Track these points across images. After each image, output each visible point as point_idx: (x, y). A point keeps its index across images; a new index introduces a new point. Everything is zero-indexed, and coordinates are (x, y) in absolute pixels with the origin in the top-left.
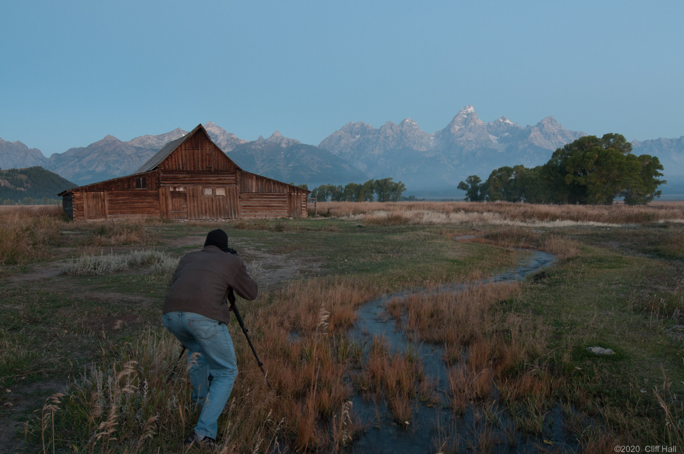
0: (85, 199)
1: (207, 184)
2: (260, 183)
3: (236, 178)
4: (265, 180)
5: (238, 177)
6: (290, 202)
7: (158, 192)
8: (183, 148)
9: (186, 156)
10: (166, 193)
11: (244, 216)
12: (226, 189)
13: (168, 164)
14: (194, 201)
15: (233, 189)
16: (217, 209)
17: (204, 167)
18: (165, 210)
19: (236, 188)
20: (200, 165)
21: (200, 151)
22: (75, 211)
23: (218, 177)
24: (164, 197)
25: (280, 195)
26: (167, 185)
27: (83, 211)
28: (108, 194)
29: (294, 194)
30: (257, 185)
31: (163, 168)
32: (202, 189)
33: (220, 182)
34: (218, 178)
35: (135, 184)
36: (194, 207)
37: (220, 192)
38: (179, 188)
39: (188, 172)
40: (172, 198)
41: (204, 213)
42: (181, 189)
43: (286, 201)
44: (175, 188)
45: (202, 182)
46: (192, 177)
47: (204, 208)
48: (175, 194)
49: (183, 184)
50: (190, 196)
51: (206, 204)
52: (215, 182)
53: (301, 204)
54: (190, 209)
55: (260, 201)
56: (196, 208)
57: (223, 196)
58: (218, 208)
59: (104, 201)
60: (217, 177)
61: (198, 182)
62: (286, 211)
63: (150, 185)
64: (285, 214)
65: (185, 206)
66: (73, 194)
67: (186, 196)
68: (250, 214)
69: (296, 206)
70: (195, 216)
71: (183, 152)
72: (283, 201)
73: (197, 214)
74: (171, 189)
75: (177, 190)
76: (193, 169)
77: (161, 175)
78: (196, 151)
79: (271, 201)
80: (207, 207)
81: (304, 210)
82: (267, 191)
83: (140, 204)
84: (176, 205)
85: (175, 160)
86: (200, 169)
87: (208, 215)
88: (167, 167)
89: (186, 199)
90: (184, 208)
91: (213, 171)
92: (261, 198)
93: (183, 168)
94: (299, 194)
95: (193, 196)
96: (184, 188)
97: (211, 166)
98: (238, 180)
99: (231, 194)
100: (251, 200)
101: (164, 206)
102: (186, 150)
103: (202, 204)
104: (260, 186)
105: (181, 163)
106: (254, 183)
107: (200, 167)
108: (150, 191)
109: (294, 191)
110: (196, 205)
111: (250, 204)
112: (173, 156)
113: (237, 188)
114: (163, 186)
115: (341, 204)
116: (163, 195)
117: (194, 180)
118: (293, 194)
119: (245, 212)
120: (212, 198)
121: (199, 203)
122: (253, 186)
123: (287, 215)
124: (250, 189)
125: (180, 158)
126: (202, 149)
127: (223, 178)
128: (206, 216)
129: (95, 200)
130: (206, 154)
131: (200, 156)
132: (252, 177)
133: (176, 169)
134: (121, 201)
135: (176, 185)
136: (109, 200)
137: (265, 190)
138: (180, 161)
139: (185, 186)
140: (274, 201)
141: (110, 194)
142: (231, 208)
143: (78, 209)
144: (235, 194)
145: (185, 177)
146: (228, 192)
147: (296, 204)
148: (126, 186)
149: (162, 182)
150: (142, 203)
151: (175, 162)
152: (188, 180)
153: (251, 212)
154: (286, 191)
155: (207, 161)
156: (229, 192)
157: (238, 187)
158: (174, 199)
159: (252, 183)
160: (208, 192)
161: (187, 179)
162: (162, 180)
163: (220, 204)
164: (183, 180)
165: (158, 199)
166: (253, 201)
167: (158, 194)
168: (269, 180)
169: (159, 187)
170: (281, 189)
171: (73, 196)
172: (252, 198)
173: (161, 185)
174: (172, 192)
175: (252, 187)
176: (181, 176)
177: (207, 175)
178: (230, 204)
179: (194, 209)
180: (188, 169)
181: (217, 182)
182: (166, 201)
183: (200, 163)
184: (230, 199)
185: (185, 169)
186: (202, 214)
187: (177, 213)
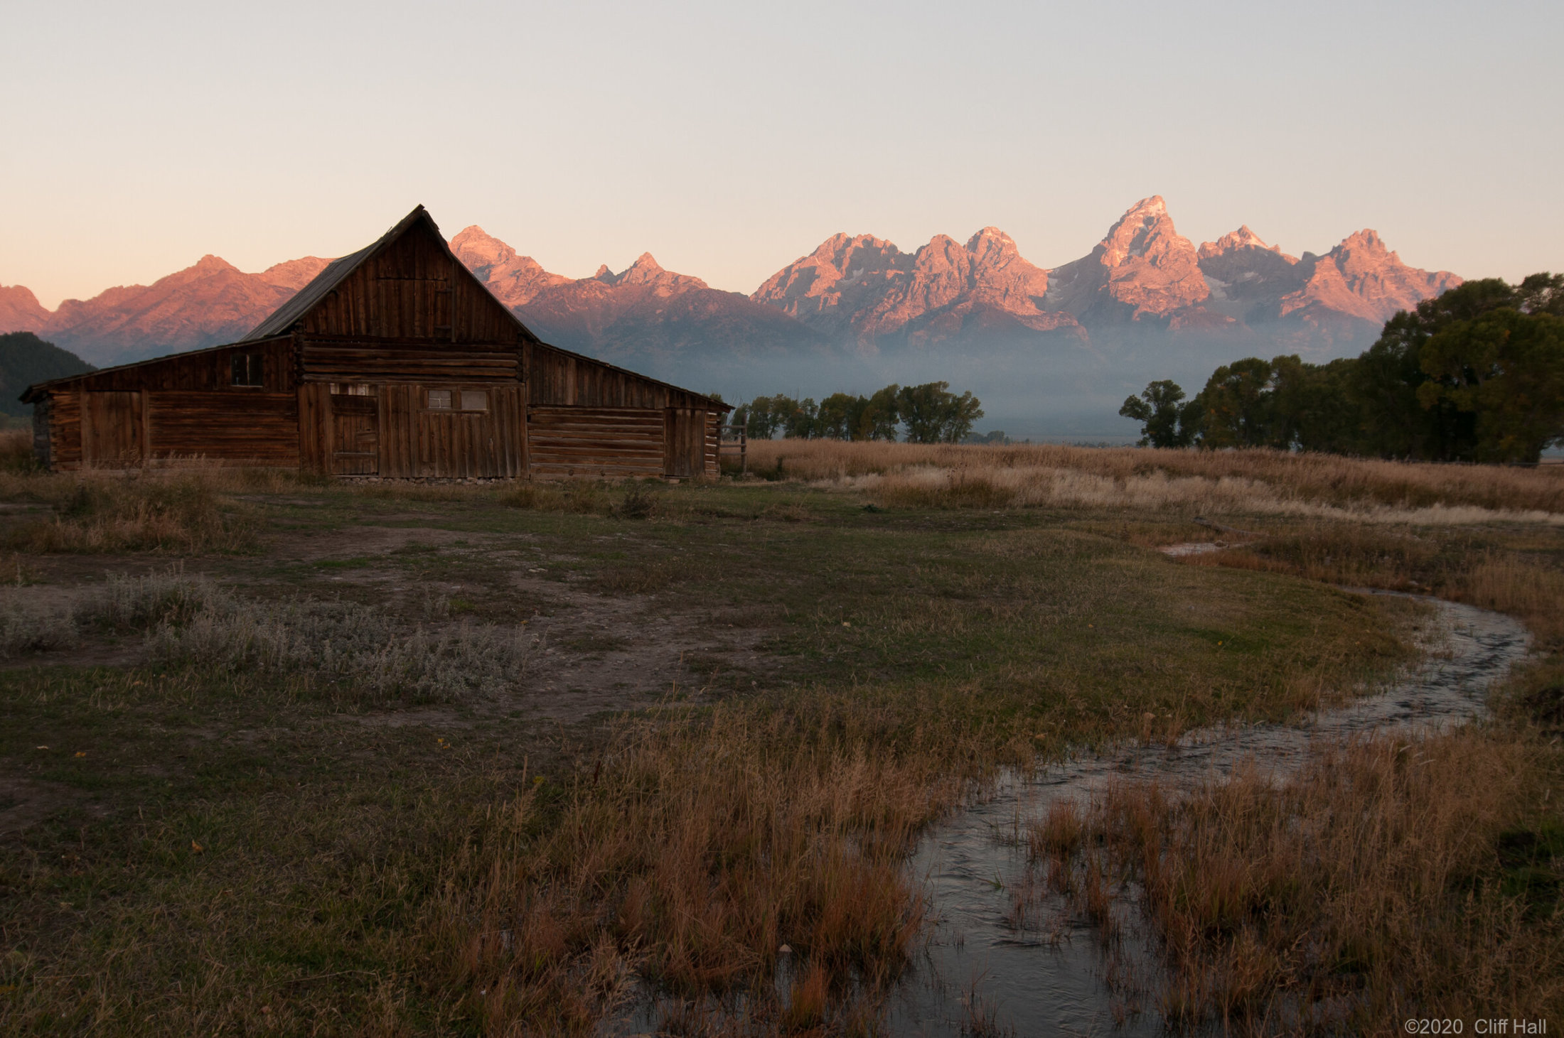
0: (85, 413)
1: (437, 378)
2: (587, 378)
3: (521, 363)
4: (601, 371)
5: (527, 361)
6: (673, 436)
7: (297, 396)
8: (371, 272)
9: (377, 296)
10: (318, 402)
11: (539, 471)
12: (489, 394)
13: (326, 318)
14: (397, 424)
15: (511, 394)
16: (462, 449)
17: (430, 328)
18: (313, 449)
19: (519, 391)
20: (417, 324)
21: (417, 284)
22: (55, 444)
23: (469, 357)
24: (313, 410)
25: (644, 415)
26: (323, 378)
27: (80, 446)
28: (151, 399)
29: (685, 414)
30: (579, 385)
31: (311, 330)
32: (422, 392)
33: (473, 372)
34: (469, 361)
35: (229, 373)
36: (398, 441)
37: (475, 402)
38: (355, 386)
39: (384, 343)
40: (336, 416)
41: (425, 459)
42: (363, 391)
43: (660, 433)
44: (344, 387)
45: (421, 371)
46: (393, 356)
47: (426, 446)
48: (344, 405)
49: (369, 375)
50: (387, 412)
51: (431, 433)
52: (459, 371)
53: (704, 441)
54: (387, 447)
55: (586, 429)
56: (403, 445)
57: (481, 413)
58: (467, 446)
59: (140, 419)
60: (465, 357)
61: (412, 370)
62: (661, 459)
63: (273, 376)
64: (657, 466)
65: (373, 440)
66: (51, 396)
67: (375, 411)
68: (559, 465)
69: (687, 446)
70: (400, 468)
71: (371, 284)
72: (652, 433)
73: (405, 463)
74: (334, 391)
75: (351, 392)
76: (396, 334)
77: (307, 348)
78: (407, 283)
79: (617, 430)
80: (436, 442)
81: (710, 459)
82: (607, 400)
83: (242, 430)
84: (346, 436)
85: (348, 306)
86: (418, 334)
87: (436, 465)
88: (323, 327)
89: (375, 420)
90: (369, 444)
91: (454, 340)
92: (588, 421)
93: (368, 330)
94: (697, 413)
95: (396, 411)
96: (370, 387)
97: (448, 327)
98: (526, 369)
99: (504, 406)
100: (561, 425)
101: (312, 438)
102: (378, 278)
103: (420, 434)
104: (586, 388)
105: (362, 316)
106: (571, 380)
107: (418, 330)
108: (273, 395)
109: (683, 405)
110: (403, 435)
111: (559, 439)
112: (342, 296)
113: (523, 390)
114: (309, 381)
115: (811, 444)
116: (310, 405)
117: (399, 365)
118: (680, 412)
119: (542, 460)
120: (450, 418)
121: (414, 431)
122: (569, 387)
123: (662, 470)
124: (560, 395)
125: (362, 301)
126: (425, 278)
127: (482, 362)
128: (432, 469)
129: (113, 415)
130: (437, 293)
131: (418, 298)
132: (566, 362)
133: (349, 332)
134: (187, 421)
135: (347, 379)
136: (153, 417)
137: (603, 398)
138: (362, 310)
139: (373, 381)
140: (625, 431)
141: (157, 400)
142: (503, 447)
143: (64, 438)
144: (516, 408)
145: (375, 357)
146: (495, 403)
147: (687, 439)
148: (204, 378)
149: (307, 368)
150: (248, 426)
151: (348, 312)
152: (382, 366)
153: (559, 461)
154: (662, 403)
155: (439, 313)
156: (500, 402)
157: (526, 389)
158: (341, 420)
159: (564, 376)
160: (439, 400)
161: (380, 361)
162: (307, 364)
163: (471, 436)
164: (370, 366)
165: (296, 418)
166: (568, 429)
167: (297, 402)
168: (613, 373)
169: (298, 383)
170: (648, 396)
171: (50, 403)
172: (563, 420)
173: (305, 377)
174: (334, 397)
175: (564, 389)
176: (363, 352)
177: (438, 353)
178: (502, 437)
179: (398, 449)
180: (384, 334)
181: (465, 371)
182: (318, 423)
183: (418, 316)
184: (501, 422)
185: (373, 334)
186: (422, 463)
187: (350, 458)
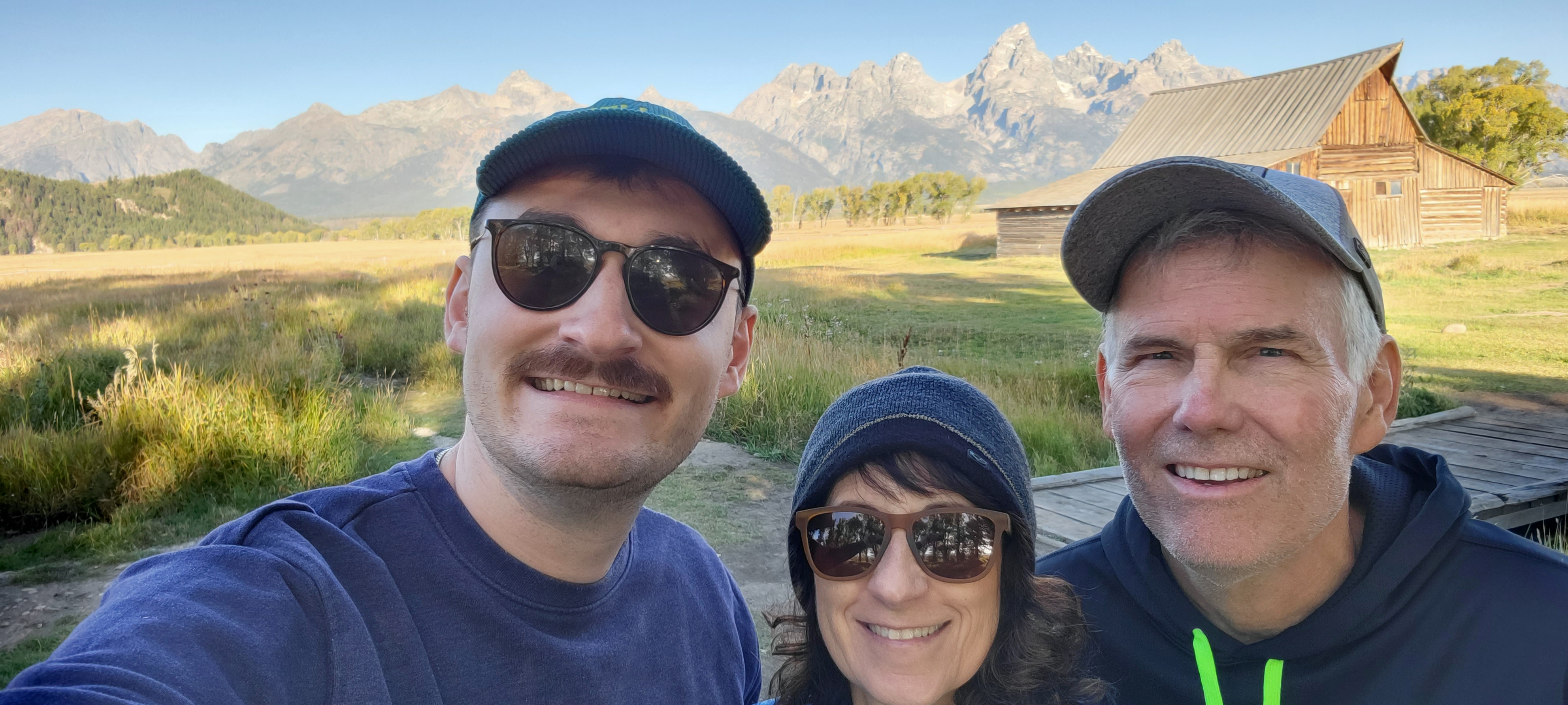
1: (1379, 173)
2: (1448, 168)
3: (1416, 159)
5: (1420, 157)
6: (1484, 207)
9: (1355, 113)
11: (1426, 238)
12: (1403, 183)
13: (1332, 132)
14: (1362, 208)
15: (1413, 182)
16: (1392, 224)
17: (1377, 136)
19: (1416, 180)
20: (1371, 134)
21: (1373, 103)
25: (1473, 192)
29: (1489, 190)
30: (1444, 173)
31: (1324, 142)
33: (1394, 168)
34: (1392, 160)
38: (1342, 182)
39: (1355, 148)
41: (1375, 233)
42: (1346, 186)
43: (1479, 204)
45: (1371, 169)
46: (1361, 158)
47: (1375, 224)
49: (1348, 174)
50: (1357, 200)
51: (1377, 215)
52: (1387, 168)
53: (1499, 210)
55: (1448, 205)
56: (1365, 224)
57: (1400, 197)
58: (1394, 222)
60: (1391, 157)
61: (1367, 168)
62: (1481, 224)
64: (1479, 230)
68: (1435, 233)
69: (1489, 214)
71: (1352, 105)
72: (1476, 205)
76: (1362, 142)
77: (1322, 156)
78: (1368, 104)
79: (1460, 204)
80: (1380, 220)
81: (1503, 223)
85: (1342, 123)
88: (1330, 139)
91: (1387, 145)
92: (1446, 199)
93: (1349, 140)
94: (1495, 189)
95: (1361, 199)
96: (1349, 183)
97: (1384, 135)
98: (1421, 163)
99: (1410, 191)
102: (1355, 101)
103: (1372, 215)
104: (1448, 175)
106: (1440, 170)
107: (1372, 139)
109: (1491, 184)
110: (1364, 216)
111: (1434, 213)
113: (1419, 179)
117: (1362, 165)
119: (1427, 229)
120: (1386, 202)
121: (1369, 212)
122: (1439, 174)
123: (1482, 232)
124: (1435, 181)
126: (1377, 99)
127: (1399, 159)
128: (1378, 240)
130: (1382, 109)
131: (1373, 115)
133: (1341, 142)
135: (1339, 178)
138: (1347, 125)
139: (1350, 178)
140: (1464, 205)
142: (1410, 222)
144: (1415, 191)
145: (1352, 160)
146: (1406, 190)
147: (1490, 209)
149: (1321, 171)
151: (1341, 127)
152: (1355, 166)
153: (1435, 230)
154: (1482, 183)
155: (1382, 124)
156: (1408, 188)
159: (1437, 167)
161: (1353, 163)
162: (1321, 168)
163: (1395, 215)
164: (1349, 166)
166: (1438, 205)
170: (1476, 178)
172: (1435, 199)
175: (1437, 177)
177: (1379, 155)
178: (1409, 215)
181: (1390, 167)
183: (1372, 128)
184: (1409, 203)
186: (1373, 236)
